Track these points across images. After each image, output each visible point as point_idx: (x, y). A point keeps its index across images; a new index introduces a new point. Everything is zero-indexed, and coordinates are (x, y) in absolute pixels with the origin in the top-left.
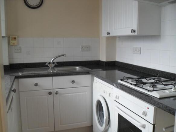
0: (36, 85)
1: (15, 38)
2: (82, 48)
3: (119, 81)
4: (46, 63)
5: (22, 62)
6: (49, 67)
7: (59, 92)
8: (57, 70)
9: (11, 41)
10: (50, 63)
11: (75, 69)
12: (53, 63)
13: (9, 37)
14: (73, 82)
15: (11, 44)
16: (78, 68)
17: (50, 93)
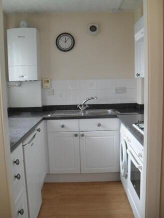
0: (63, 126)
1: (48, 81)
2: (117, 90)
3: (134, 125)
4: (77, 105)
5: (55, 104)
6: (79, 109)
7: (85, 134)
8: (87, 112)
9: (44, 84)
10: (81, 106)
11: (107, 112)
12: (85, 106)
13: (42, 80)
14: (99, 125)
15: (44, 87)
16: (110, 111)
17: (76, 135)
